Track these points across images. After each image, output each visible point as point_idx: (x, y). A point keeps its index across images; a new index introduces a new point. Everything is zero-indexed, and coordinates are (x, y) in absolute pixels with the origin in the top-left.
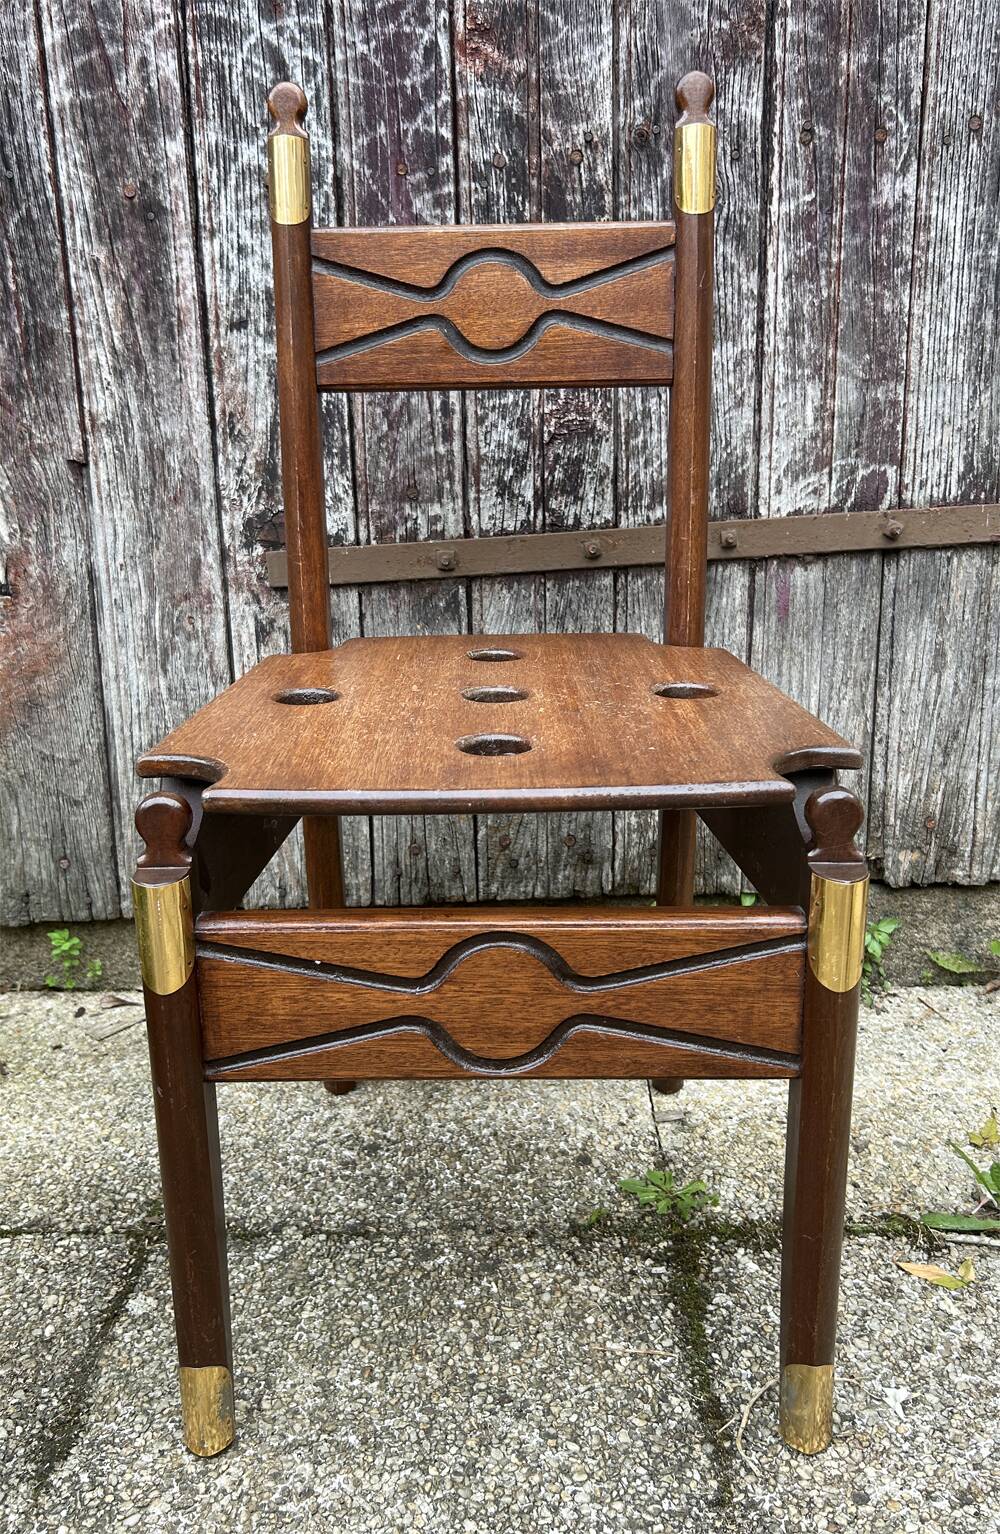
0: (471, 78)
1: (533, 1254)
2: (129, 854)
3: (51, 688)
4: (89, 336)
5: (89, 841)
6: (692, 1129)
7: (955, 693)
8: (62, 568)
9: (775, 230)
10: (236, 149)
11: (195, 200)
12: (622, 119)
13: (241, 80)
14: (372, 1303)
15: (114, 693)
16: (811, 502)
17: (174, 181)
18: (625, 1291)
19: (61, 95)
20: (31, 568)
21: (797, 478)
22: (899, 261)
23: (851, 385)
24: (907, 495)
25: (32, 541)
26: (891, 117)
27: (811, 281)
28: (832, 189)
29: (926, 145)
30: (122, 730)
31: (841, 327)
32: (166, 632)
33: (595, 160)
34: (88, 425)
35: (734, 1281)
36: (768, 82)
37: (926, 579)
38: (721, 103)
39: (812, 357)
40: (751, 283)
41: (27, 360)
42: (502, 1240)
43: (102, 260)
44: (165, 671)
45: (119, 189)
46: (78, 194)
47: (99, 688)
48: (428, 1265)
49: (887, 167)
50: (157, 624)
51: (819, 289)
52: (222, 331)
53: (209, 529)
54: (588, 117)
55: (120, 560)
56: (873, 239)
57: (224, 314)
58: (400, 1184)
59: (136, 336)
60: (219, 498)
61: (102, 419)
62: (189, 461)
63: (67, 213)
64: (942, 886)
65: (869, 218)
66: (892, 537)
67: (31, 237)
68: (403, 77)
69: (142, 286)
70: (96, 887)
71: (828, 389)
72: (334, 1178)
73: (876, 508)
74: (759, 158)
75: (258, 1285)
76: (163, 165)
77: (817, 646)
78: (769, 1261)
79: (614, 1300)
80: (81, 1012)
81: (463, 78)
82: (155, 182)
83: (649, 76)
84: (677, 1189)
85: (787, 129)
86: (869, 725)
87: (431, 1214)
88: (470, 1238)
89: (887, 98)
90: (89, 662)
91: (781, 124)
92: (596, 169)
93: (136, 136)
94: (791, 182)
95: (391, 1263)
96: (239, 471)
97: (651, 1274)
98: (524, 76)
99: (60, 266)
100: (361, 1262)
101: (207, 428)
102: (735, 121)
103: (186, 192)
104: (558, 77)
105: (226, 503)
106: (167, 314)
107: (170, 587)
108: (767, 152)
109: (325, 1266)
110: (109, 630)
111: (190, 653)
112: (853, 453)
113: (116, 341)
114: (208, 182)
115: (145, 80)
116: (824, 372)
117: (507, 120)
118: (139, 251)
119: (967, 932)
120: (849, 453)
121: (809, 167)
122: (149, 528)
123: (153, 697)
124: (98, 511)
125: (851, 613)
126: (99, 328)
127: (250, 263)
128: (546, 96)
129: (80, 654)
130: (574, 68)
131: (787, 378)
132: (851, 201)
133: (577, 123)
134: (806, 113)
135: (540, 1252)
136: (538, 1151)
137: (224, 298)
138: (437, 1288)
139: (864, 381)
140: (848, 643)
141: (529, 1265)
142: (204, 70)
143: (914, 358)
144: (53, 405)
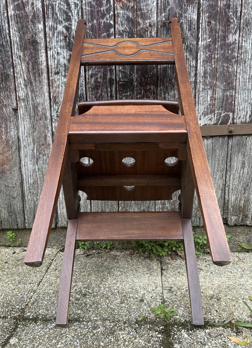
0: (119, 8)
1: (125, 329)
2: (28, 212)
3: (8, 168)
4: (18, 76)
5: (17, 208)
6: (172, 292)
7: (247, 174)
8: (11, 136)
9: (200, 49)
10: (56, 27)
11: (46, 40)
12: (159, 19)
13: (58, 8)
14: (78, 343)
15: (24, 169)
16: (209, 122)
17: (40, 35)
18: (149, 342)
19: (11, 12)
20: (3, 137)
21: (205, 116)
22: (234, 57)
23: (220, 91)
24: (235, 121)
25: (3, 129)
26: (232, 18)
27: (210, 63)
28: (216, 38)
29: (241, 26)
30: (26, 179)
31: (218, 75)
32: (38, 154)
33: (152, 30)
34: (18, 99)
35: (181, 340)
36: (199, 9)
37: (240, 143)
38: (186, 14)
39: (210, 83)
40: (193, 63)
41: (2, 82)
42: (116, 324)
43: (22, 56)
44: (37, 164)
45: (26, 37)
46: (15, 38)
47: (20, 168)
48: (95, 332)
49: (231, 32)
50: (35, 152)
51: (212, 65)
52: (53, 75)
53: (49, 127)
54: (150, 18)
55: (26, 135)
56: (227, 51)
57: (53, 70)
58: (91, 306)
59: (30, 76)
60: (52, 119)
61: (22, 98)
62: (44, 109)
63: (13, 43)
64: (243, 225)
65: (226, 46)
66: (231, 132)
67: (3, 50)
68: (101, 7)
69: (32, 62)
70: (19, 220)
71: (214, 92)
72: (73, 303)
73: (227, 124)
74: (196, 30)
75: (47, 336)
76: (37, 31)
77: (210, 161)
78: (191, 334)
79: (146, 345)
80: (14, 253)
81: (117, 8)
82: (35, 35)
83: (166, 7)
84: (167, 310)
85: (204, 22)
86: (224, 182)
87: (98, 315)
88: (108, 323)
89: (231, 13)
90: (18, 161)
91: (202, 20)
92: (152, 32)
93: (30, 23)
94: (205, 36)
95: (85, 330)
96: (57, 112)
97: (157, 337)
98: (133, 7)
99: (10, 57)
100: (76, 330)
101: (49, 100)
102: (189, 20)
103: (43, 38)
104: (142, 7)
105: (53, 120)
106: (38, 70)
107: (39, 142)
108: (198, 28)
109: (66, 331)
110: (23, 153)
111: (44, 159)
112: (221, 109)
113: (25, 77)
114: (49, 35)
115: (33, 8)
116: (213, 87)
117: (128, 19)
118: (31, 54)
119: (250, 238)
120: (219, 109)
121: (209, 32)
122: (33, 126)
123: (34, 171)
124: (20, 122)
125: (220, 152)
126: (21, 74)
127: (60, 57)
128: (139, 13)
129: (15, 159)
130: (146, 5)
131: (203, 89)
132: (221, 41)
133: (147, 20)
134: (208, 17)
135: (126, 329)
136: (130, 297)
137: (53, 66)
138: (97, 338)
139: (224, 90)
140: (219, 160)
141: (123, 332)
142: (48, 6)
143: (237, 84)
144: (9, 94)
